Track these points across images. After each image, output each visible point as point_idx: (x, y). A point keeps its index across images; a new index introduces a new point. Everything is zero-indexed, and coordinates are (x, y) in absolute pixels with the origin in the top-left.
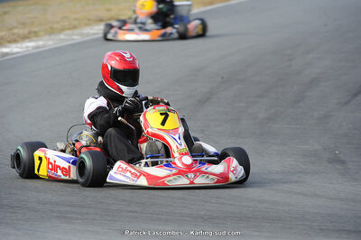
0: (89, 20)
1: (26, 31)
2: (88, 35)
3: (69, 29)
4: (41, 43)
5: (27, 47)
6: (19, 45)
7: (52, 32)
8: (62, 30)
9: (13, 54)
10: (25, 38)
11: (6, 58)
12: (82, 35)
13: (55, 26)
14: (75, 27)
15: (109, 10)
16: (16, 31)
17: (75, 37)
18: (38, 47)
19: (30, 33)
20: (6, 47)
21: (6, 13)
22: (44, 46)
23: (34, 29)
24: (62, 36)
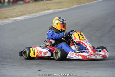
0: (42, 10)
1: (22, 13)
2: (41, 14)
3: (35, 12)
4: (27, 17)
5: (23, 18)
6: (20, 17)
7: (30, 13)
8: (33, 13)
9: (18, 20)
10: (21, 15)
11: (16, 21)
12: (40, 14)
13: (31, 12)
14: (37, 12)
15: (47, 7)
16: (18, 13)
17: (37, 15)
18: (26, 18)
19: (23, 14)
20: (16, 18)
21: (15, 9)
22: (28, 17)
23: (24, 13)
24: (33, 15)
